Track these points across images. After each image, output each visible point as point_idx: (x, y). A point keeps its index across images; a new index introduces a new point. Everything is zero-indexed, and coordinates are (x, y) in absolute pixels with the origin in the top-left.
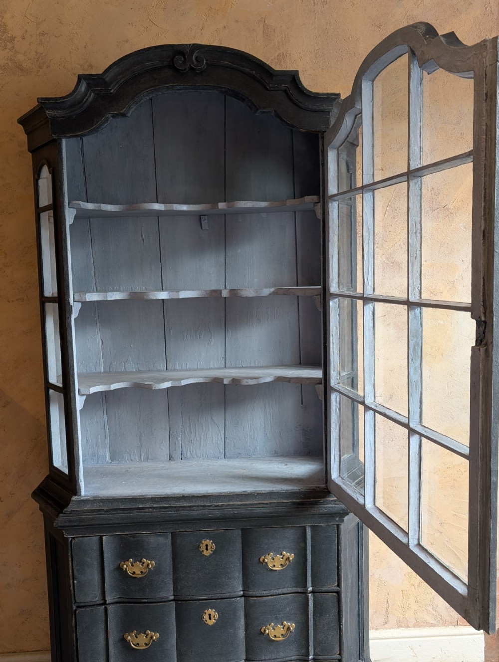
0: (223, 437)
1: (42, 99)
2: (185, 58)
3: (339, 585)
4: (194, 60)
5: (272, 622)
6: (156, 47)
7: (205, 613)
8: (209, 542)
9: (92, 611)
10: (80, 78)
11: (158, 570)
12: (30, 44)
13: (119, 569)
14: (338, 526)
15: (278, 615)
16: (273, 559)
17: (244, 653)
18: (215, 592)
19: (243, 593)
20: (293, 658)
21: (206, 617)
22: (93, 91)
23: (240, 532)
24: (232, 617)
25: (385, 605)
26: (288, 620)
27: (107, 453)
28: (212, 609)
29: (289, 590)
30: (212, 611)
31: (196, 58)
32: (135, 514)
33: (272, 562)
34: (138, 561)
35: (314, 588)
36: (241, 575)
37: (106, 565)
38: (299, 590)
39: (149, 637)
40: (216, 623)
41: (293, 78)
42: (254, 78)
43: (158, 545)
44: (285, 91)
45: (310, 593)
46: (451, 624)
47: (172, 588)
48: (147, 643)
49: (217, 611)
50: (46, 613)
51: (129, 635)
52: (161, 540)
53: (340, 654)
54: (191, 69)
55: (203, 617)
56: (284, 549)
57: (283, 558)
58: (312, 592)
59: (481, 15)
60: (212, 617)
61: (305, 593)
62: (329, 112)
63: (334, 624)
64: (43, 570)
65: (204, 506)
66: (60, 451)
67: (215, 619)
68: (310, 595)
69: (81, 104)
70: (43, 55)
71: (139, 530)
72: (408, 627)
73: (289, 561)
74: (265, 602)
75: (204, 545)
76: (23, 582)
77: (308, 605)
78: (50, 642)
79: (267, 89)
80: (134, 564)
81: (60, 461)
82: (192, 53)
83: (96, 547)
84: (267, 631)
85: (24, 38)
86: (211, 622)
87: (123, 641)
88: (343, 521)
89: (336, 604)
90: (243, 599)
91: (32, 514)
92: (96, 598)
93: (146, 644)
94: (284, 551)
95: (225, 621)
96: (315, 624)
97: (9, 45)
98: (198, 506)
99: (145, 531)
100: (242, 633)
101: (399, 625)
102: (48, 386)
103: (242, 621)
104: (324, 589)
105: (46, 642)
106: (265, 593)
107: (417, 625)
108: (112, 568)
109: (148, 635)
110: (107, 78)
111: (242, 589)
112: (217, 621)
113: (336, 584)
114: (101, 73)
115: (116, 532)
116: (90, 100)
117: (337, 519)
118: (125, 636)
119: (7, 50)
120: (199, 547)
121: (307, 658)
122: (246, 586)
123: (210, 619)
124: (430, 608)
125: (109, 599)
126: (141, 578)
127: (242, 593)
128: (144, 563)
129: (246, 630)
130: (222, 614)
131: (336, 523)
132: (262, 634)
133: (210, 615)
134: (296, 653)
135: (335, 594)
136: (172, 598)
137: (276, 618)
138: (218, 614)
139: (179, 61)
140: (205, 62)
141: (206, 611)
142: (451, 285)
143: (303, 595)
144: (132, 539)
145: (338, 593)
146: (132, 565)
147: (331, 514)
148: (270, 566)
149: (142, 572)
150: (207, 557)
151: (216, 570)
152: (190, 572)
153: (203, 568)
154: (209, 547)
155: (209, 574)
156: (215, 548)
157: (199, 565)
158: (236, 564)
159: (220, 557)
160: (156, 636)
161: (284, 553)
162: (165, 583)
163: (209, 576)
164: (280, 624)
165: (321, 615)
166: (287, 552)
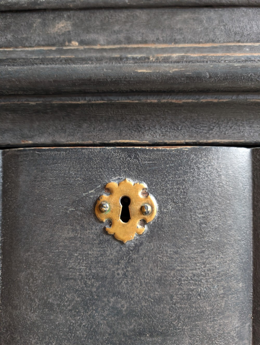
75: (116, 199)
150: (124, 249)
151: (159, 300)
152: (59, 305)
153: (109, 292)
154: (134, 208)
155: (131, 314)
156: (155, 214)
157: (96, 277)
158: (233, 284)
159: (176, 253)
163: (129, 326)
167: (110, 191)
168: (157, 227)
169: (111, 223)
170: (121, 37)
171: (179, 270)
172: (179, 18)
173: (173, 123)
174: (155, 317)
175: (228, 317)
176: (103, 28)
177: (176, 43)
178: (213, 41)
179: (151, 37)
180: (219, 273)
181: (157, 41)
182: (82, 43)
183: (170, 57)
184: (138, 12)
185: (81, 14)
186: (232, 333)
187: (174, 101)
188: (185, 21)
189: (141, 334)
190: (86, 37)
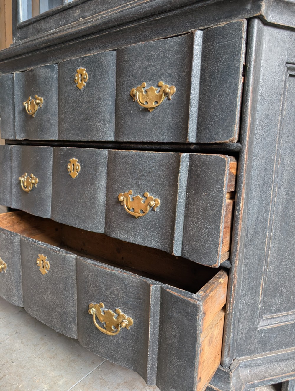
5: (132, 187)
7: (71, 162)
8: (84, 71)
11: (46, 109)
15: (140, 181)
16: (146, 92)
17: (103, 225)
21: (70, 167)
24: (93, 172)
26: (152, 191)
28: (76, 158)
30: (76, 161)
33: (144, 98)
34: (34, 98)
36: (113, 119)
37: (16, 103)
40: (78, 177)
43: (46, 78)
47: (57, 132)
52: (49, 72)
55: (68, 168)
56: (162, 77)
57: (159, 91)
60: (75, 168)
63: (214, 211)
67: (77, 172)
73: (168, 98)
75: (79, 75)
80: (31, 101)
83: (11, 84)
86: (74, 175)
90: (106, 152)
94: (162, 80)
95: (86, 178)
96: (187, 207)
100: (102, 198)
103: (104, 182)
112: (79, 174)
118: (20, 178)
120: (75, 78)
123: (74, 170)
126: (35, 117)
128: (36, 99)
130: (85, 166)
132: (120, 202)
133: (74, 165)
134: (159, 244)
137: (137, 184)
138: (81, 165)
141: (71, 160)
144: (31, 74)
146: (30, 103)
149: (35, 110)
150: (81, 92)
151: (89, 108)
152: (67, 112)
153: (77, 106)
154: (83, 77)
155: (82, 113)
156: (87, 79)
157: (75, 102)
158: (108, 102)
159: (92, 92)
160: (35, 180)
161: (162, 83)
162: (51, 125)
163: (82, 117)
164: (142, 194)
165: (196, 192)
166: (166, 82)
167: (77, 72)
168: (88, 83)
169: (78, 83)
170: (93, 12)
171: (93, 98)
173: (98, 45)
174: (88, 114)
175: (106, 114)
176: (88, 9)
177: (109, 9)
178: (121, 5)
180: (103, 98)
183: (98, 18)
186: (107, 120)
187: (94, 37)
189: (84, 120)
190: (84, 15)
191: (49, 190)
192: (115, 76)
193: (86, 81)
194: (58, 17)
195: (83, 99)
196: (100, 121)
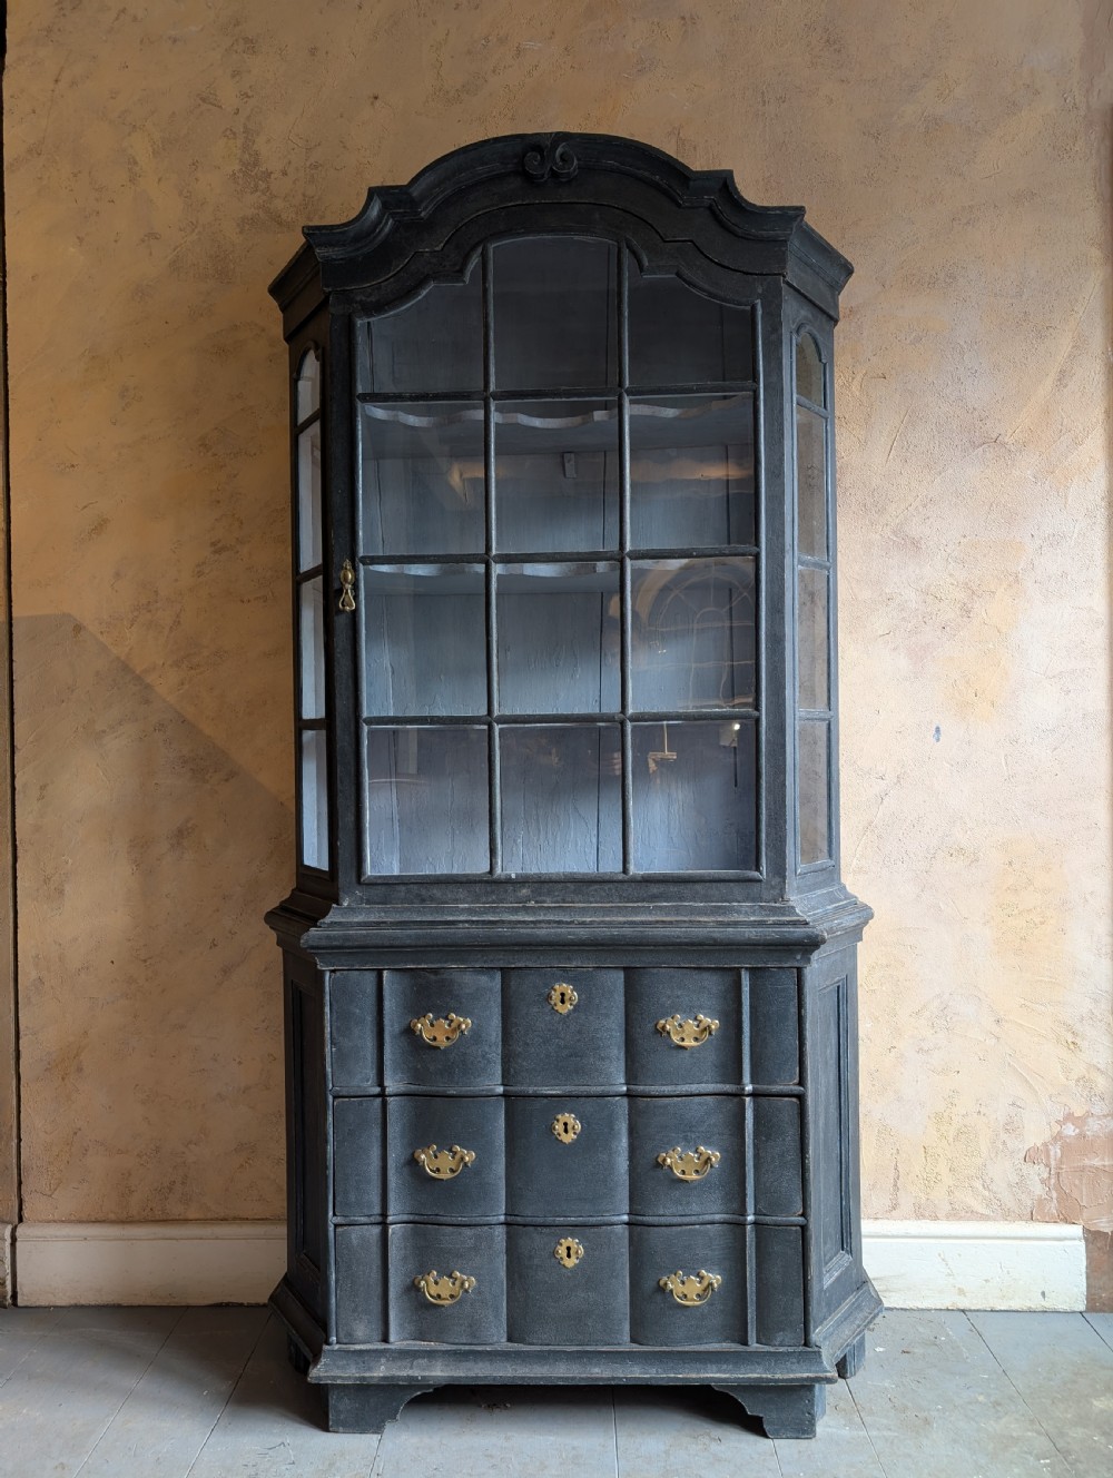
0: (594, 840)
1: (309, 228)
2: (542, 156)
3: (802, 1082)
4: (558, 160)
5: (678, 1144)
6: (496, 140)
7: (558, 1121)
8: (568, 989)
9: (361, 1103)
10: (372, 192)
11: (477, 1036)
12: (294, 182)
13: (409, 1032)
14: (800, 970)
15: (689, 1134)
16: (681, 1026)
17: (626, 1201)
18: (576, 1082)
19: (628, 1089)
20: (717, 1217)
21: (559, 1127)
22: (393, 215)
23: (621, 975)
24: (605, 1130)
25: (892, 1174)
26: (707, 1144)
27: (394, 862)
28: (570, 1112)
29: (711, 1087)
30: (570, 1118)
31: (561, 156)
32: (440, 931)
33: (677, 1033)
34: (443, 1018)
35: (756, 1086)
36: (622, 1055)
37: (387, 1021)
38: (728, 1088)
39: (458, 1157)
40: (577, 1140)
41: (723, 183)
42: (657, 187)
43: (477, 989)
44: (710, 208)
45: (748, 1095)
46: (1020, 1217)
47: (500, 1072)
48: (454, 1168)
49: (580, 1117)
50: (280, 1150)
51: (423, 1152)
52: (483, 979)
53: (803, 1215)
54: (554, 174)
55: (554, 1128)
56: (701, 1008)
57: (698, 1026)
58: (754, 1095)
59: (1056, 110)
60: (569, 1127)
61: (740, 1095)
62: (786, 241)
63: (792, 1156)
64: (279, 1072)
65: (559, 922)
66: (315, 840)
67: (575, 1133)
68: (748, 1099)
69: (372, 236)
70: (316, 198)
71: (446, 962)
72: (936, 1218)
73: (710, 1034)
74: (665, 1107)
75: (558, 993)
76: (244, 1092)
77: (743, 1118)
78: (285, 1205)
79: (679, 206)
80: (435, 1022)
81: (315, 854)
82: (554, 147)
83: (370, 988)
84: (669, 1161)
85: (285, 173)
86: (568, 1138)
87: (413, 1163)
88: (809, 961)
89: (797, 1121)
90: (625, 1101)
91: (266, 969)
92: (368, 1081)
93: (452, 1171)
94: (701, 1013)
95: (594, 1139)
96: (756, 1156)
97: (262, 185)
98: (549, 922)
99: (455, 962)
100: (622, 1164)
101: (919, 1213)
102: (301, 725)
103: (624, 1142)
104: (776, 1088)
105: (279, 1204)
106: (667, 1089)
107: (954, 1215)
108: (397, 1028)
109: (455, 1153)
110: (415, 193)
111: (623, 1081)
112: (579, 1135)
113: (796, 1081)
114: (406, 183)
115: (406, 963)
116: (387, 230)
117: (799, 957)
118: (416, 1155)
119: (258, 193)
120: (549, 997)
121: (742, 1218)
122: (631, 1077)
123: (566, 1131)
124: (978, 1184)
125: (391, 1085)
126: (447, 1048)
127: (625, 1088)
128: (452, 1021)
129: (632, 1157)
130: (588, 1123)
131: (797, 965)
132: (659, 1165)
133: (566, 1124)
134: (722, 1207)
135: (794, 1100)
136: (500, 1090)
137: (686, 1139)
138: (581, 1122)
139: (533, 161)
140: (576, 162)
141: (559, 1117)
142: (1011, 579)
143: (736, 1100)
144: (433, 977)
145: (801, 1098)
146: (432, 1025)
147: (788, 945)
148: (675, 1039)
149: (448, 1038)
150: (562, 1017)
151: (579, 1040)
152: (531, 1043)
153: (555, 1037)
154: (566, 998)
155: (566, 1047)
156: (575, 1000)
157: (549, 1030)
158: (614, 1033)
159: (585, 1018)
160: (470, 1157)
161: (701, 1017)
162: (489, 1061)
163: (566, 1052)
164: (694, 1149)
165: (768, 1137)
166: (705, 1016)
167: (555, 990)
168: (577, 1008)
169: (555, 1005)
170: (559, 899)
171: (586, 1026)
172: (592, 888)
174: (577, 1049)
176: (549, 893)
179: (576, 899)
180: (603, 1028)
181: (580, 902)
182: (537, 902)
184: (569, 885)
185: (536, 885)
188: (596, 890)
189: (570, 1056)
190: (538, 899)
191: (500, 1167)
192: (622, 999)
193: (574, 1003)
194: (477, 888)
195: (568, 1027)
196: (603, 1059)
